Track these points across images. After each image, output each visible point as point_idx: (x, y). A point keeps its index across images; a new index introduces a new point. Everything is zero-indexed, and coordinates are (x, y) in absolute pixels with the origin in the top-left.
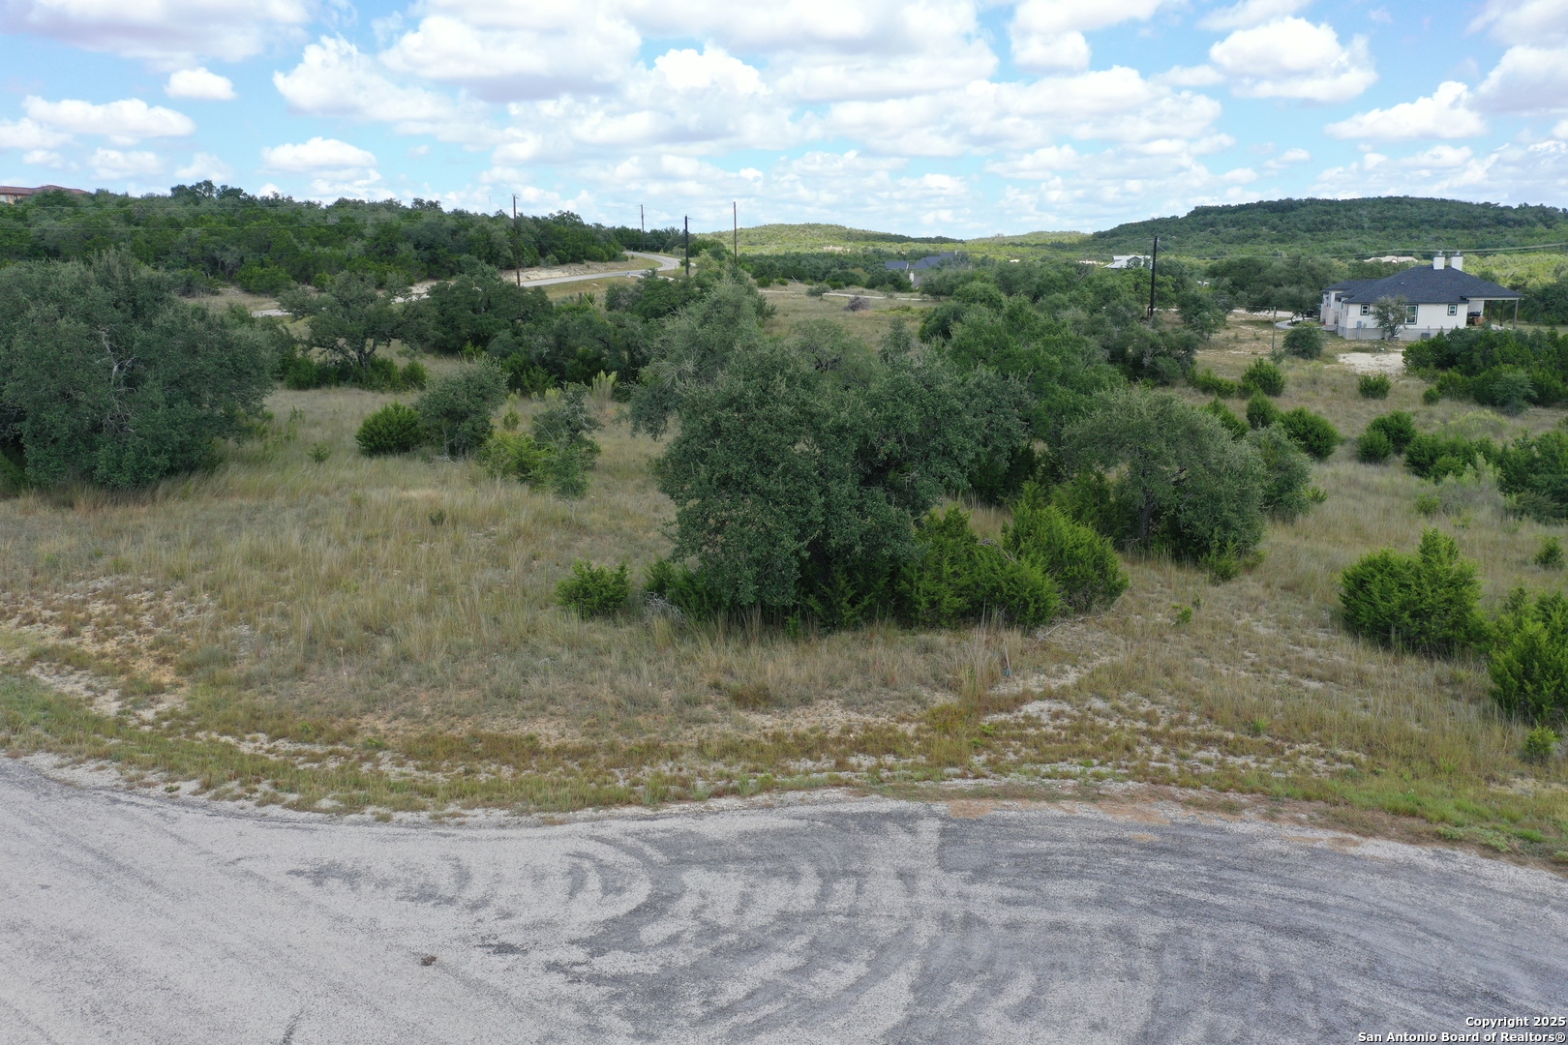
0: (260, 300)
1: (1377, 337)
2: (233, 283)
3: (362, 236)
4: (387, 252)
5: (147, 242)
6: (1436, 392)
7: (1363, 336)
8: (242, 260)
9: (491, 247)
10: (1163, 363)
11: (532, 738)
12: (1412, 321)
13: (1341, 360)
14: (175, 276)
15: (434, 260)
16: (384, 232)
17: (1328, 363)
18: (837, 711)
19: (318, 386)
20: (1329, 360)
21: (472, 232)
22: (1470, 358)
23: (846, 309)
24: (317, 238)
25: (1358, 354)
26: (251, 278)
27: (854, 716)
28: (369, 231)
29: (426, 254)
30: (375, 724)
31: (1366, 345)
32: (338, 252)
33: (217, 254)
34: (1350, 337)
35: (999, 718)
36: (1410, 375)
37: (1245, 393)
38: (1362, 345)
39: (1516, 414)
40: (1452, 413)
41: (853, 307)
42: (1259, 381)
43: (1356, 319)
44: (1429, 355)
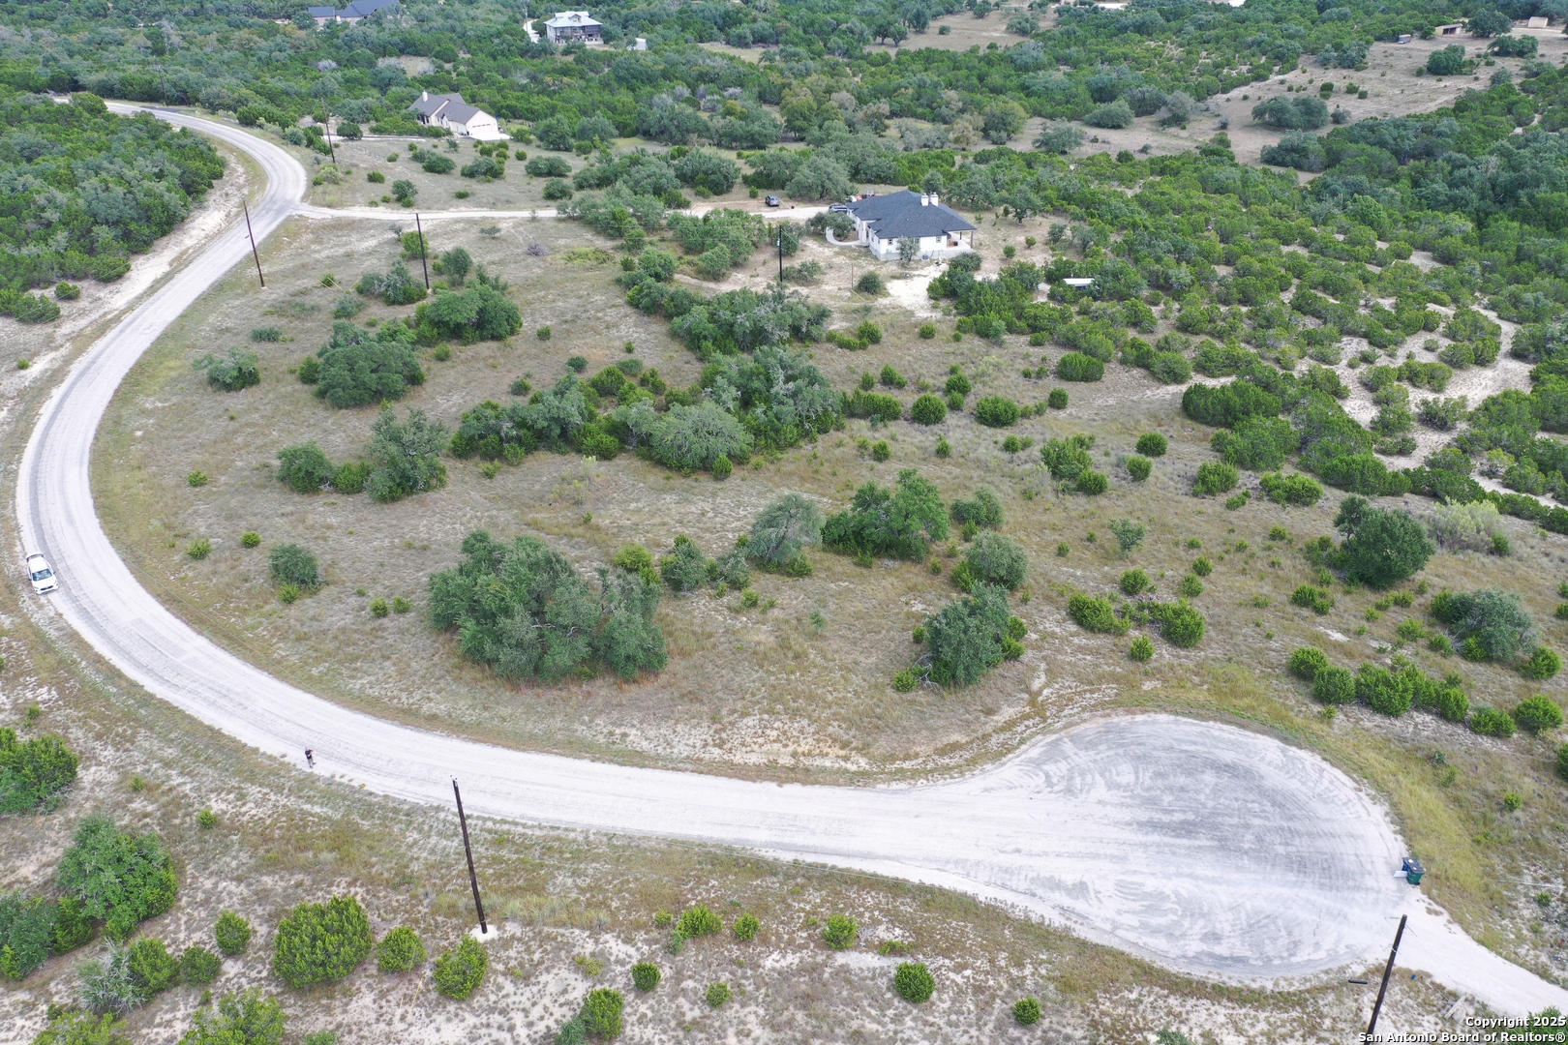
1: (902, 261)
6: (957, 331)
7: (894, 261)
12: (919, 248)
13: (891, 291)
17: (887, 297)
20: (885, 293)
23: (529, 254)
25: (897, 281)
31: (897, 270)
34: (882, 259)
35: (1040, 698)
36: (934, 307)
37: (863, 347)
38: (894, 269)
39: (1000, 344)
40: (971, 350)
41: (534, 252)
42: (869, 337)
43: (885, 248)
44: (941, 291)
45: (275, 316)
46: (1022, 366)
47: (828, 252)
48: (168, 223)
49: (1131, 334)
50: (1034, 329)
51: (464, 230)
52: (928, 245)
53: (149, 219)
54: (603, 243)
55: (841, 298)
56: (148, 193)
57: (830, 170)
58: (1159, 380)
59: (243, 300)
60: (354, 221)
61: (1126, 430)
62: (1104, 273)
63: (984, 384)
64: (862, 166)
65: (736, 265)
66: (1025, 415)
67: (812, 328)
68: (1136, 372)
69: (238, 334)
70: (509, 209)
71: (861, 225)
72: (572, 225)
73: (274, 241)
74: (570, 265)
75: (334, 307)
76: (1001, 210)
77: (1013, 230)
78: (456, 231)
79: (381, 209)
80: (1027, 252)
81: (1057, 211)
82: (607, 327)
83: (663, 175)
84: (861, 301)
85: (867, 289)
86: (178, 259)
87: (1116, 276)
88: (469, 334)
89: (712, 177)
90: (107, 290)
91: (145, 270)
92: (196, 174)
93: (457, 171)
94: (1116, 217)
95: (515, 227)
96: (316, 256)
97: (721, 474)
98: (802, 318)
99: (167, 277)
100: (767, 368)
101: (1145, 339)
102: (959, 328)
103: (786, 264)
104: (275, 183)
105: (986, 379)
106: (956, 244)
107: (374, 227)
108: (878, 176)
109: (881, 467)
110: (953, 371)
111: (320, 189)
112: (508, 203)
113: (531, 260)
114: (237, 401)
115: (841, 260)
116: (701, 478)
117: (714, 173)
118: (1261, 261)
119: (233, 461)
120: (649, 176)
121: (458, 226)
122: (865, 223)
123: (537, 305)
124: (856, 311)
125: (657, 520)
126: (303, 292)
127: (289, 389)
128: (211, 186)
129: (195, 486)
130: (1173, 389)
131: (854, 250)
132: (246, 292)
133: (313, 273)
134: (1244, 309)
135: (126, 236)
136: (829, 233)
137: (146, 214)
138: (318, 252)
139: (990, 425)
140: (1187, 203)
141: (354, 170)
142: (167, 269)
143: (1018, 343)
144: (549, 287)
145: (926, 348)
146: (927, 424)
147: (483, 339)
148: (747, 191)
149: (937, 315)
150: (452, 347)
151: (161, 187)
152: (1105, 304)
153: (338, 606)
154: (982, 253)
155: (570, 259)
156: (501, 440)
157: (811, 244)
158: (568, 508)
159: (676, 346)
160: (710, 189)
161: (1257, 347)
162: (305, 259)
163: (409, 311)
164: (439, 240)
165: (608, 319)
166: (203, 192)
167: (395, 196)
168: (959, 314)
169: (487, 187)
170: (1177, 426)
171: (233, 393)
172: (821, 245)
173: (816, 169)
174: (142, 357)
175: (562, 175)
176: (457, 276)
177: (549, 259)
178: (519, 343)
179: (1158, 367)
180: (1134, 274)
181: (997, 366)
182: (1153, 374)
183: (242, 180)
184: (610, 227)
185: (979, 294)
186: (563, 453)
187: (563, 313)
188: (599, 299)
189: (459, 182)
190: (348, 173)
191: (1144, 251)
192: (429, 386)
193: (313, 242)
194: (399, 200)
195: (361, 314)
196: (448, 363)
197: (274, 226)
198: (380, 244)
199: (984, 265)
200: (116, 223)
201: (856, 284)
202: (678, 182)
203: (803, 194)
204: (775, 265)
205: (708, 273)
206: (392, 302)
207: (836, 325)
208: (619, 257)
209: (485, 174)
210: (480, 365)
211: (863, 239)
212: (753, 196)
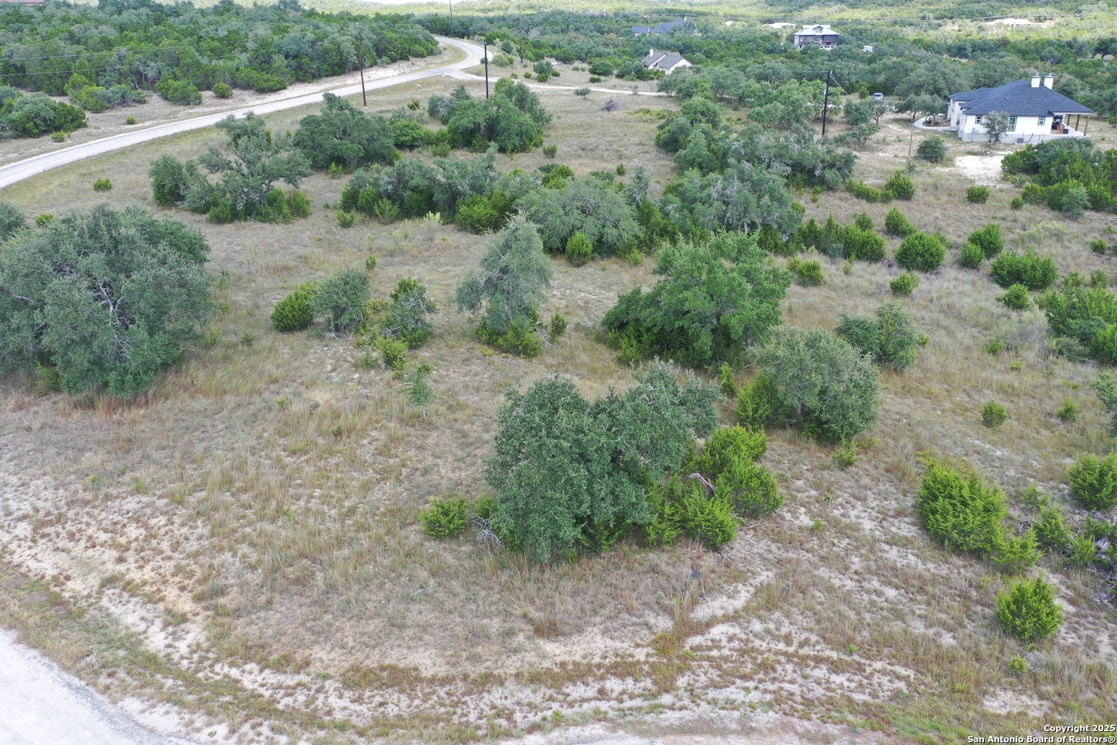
0: (175, 109)
1: (986, 139)
2: (155, 91)
3: (245, 50)
4: (265, 62)
5: (89, 61)
6: (1021, 199)
7: (976, 139)
8: (160, 73)
9: (341, 55)
10: (830, 175)
11: (416, 669)
12: (1013, 129)
13: (958, 163)
14: (112, 92)
15: (299, 67)
16: (261, 46)
17: (948, 166)
18: (598, 638)
19: (231, 221)
20: (948, 162)
21: (326, 42)
22: (1048, 170)
23: (603, 109)
24: (212, 51)
25: (970, 157)
26: (168, 89)
27: (609, 642)
28: (250, 45)
29: (294, 63)
30: (320, 653)
31: (977, 148)
32: (229, 63)
33: (141, 69)
34: (965, 140)
35: (697, 640)
37: (887, 199)
38: (974, 146)
39: (1075, 218)
41: (607, 107)
42: (897, 189)
44: (1019, 163)
51: (569, 95)
52: (1026, 125)
53: (324, 60)
56: (332, 42)
74: (629, 117)
79: (519, 80)
85: (927, 158)
90: (256, 97)
91: (298, 91)
102: (1024, 197)
106: (1065, 131)
112: (627, 87)
115: (916, 138)
121: (566, 93)
122: (957, 105)
124: (900, 172)
126: (389, 111)
131: (938, 133)
137: (324, 56)
139: (1006, 285)
145: (969, 211)
149: (1005, 186)
155: (633, 113)
168: (1033, 185)
178: (524, 158)
188: (633, 139)
193: (439, 90)
194: (538, 77)
200: (295, 57)
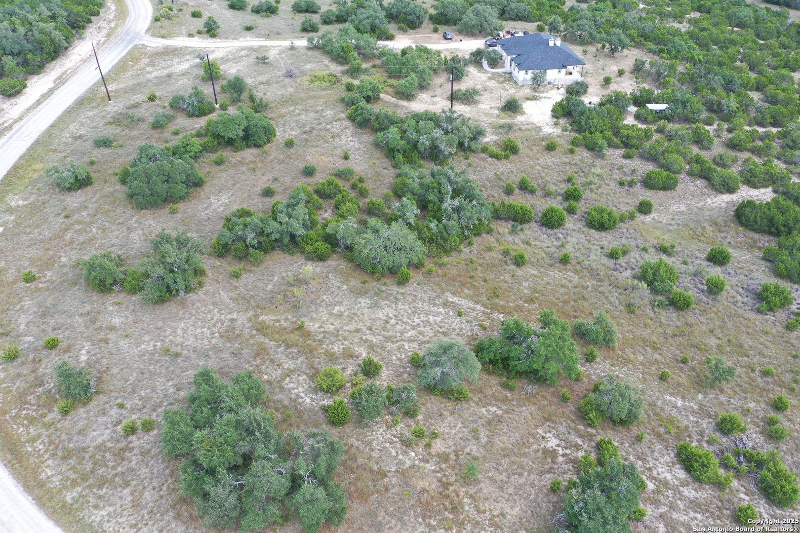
1: (531, 83)
7: (526, 83)
9: (54, 43)
10: (474, 145)
17: (522, 114)
20: (521, 111)
22: (580, 121)
25: (530, 103)
29: (20, 59)
34: (520, 84)
36: (556, 124)
37: (506, 157)
38: (527, 91)
39: (602, 157)
40: (582, 161)
41: (289, 75)
42: (511, 149)
43: (523, 76)
44: (561, 112)
45: (114, 126)
46: (617, 175)
47: (484, 77)
48: (55, 52)
49: (695, 150)
50: (626, 145)
51: (247, 56)
52: (552, 75)
53: (42, 49)
54: (336, 68)
55: (492, 115)
56: (41, 32)
57: (487, 15)
58: (716, 190)
59: (96, 112)
60: (176, 49)
61: (695, 236)
62: (675, 101)
63: (591, 190)
64: (507, 9)
65: (422, 87)
66: (622, 220)
67: (472, 143)
68: (700, 182)
69: (86, 140)
70: (278, 39)
71: (507, 58)
72: (316, 53)
73: (121, 67)
74: (312, 86)
75: (151, 120)
76: (600, 46)
77: (608, 61)
78: (242, 57)
79: (196, 38)
80: (619, 79)
81: (638, 45)
82: (333, 137)
83: (377, 17)
84: (506, 120)
85: (510, 109)
86: (60, 77)
87: (684, 104)
88: (238, 143)
89: (409, 17)
90: (9, 103)
91: (37, 86)
92: (78, 15)
93: (249, 8)
94: (679, 52)
95: (280, 53)
96: (149, 76)
97: (403, 281)
98: (465, 136)
99: (51, 92)
100: (440, 184)
101: (706, 155)
102: (573, 143)
103: (456, 87)
104: (132, 19)
105: (593, 186)
106: (571, 73)
107: (190, 53)
108: (518, 16)
109: (519, 272)
110: (569, 180)
111: (159, 24)
112: (276, 34)
113: (287, 80)
114: (74, 200)
115: (492, 84)
116: (388, 281)
117: (410, 14)
118: (784, 90)
119: (60, 257)
120: (368, 18)
121: (243, 53)
122: (509, 58)
123: (288, 118)
124: (502, 127)
125: (352, 327)
126: (136, 106)
127: (111, 189)
128: (90, 21)
129: (27, 282)
130: (727, 197)
131: (501, 76)
132: (98, 105)
133: (143, 90)
134: (774, 130)
135: (26, 63)
136: (485, 63)
137: (39, 47)
138: (150, 73)
139: (597, 229)
140: (722, 37)
141: (185, 8)
142: (52, 85)
143: (615, 155)
144: (297, 104)
145: (549, 159)
146: (552, 228)
147: (248, 146)
148: (432, 26)
149: (557, 131)
150: (226, 153)
151: (50, 26)
152: (677, 126)
153: (101, 419)
154: (589, 80)
155: (312, 81)
156: (247, 246)
157: (472, 70)
158: (288, 311)
159: (378, 154)
160: (408, 25)
161: (785, 162)
162: (141, 79)
163: (201, 123)
164: (229, 64)
165: (334, 130)
166: (83, 28)
167: (206, 29)
168: (573, 130)
169: (266, 20)
170: (733, 233)
171: (73, 193)
172: (479, 71)
173: (477, 14)
174: (18, 161)
175: (315, 12)
176: (236, 95)
177: (298, 81)
178: (273, 150)
179: (716, 181)
180: (696, 102)
181: (600, 176)
182: (712, 186)
183: (111, 17)
184: (340, 57)
185: (588, 118)
186: (292, 254)
187: (304, 125)
188: (329, 113)
189: (249, 17)
190: (180, 10)
191: (702, 83)
192: (207, 188)
193: (148, 65)
194: (208, 32)
195: (170, 125)
196: (222, 167)
197: (124, 53)
198: (191, 67)
199: (590, 90)
200: (19, 53)
201: (503, 104)
202: (386, 20)
203: (469, 31)
204: (448, 86)
205: (403, 94)
206: (191, 115)
207: (489, 138)
208: (346, 80)
209: (266, 11)
210: (244, 169)
211: (507, 67)
212: (436, 31)
